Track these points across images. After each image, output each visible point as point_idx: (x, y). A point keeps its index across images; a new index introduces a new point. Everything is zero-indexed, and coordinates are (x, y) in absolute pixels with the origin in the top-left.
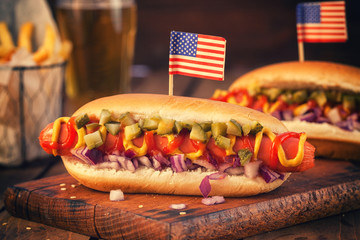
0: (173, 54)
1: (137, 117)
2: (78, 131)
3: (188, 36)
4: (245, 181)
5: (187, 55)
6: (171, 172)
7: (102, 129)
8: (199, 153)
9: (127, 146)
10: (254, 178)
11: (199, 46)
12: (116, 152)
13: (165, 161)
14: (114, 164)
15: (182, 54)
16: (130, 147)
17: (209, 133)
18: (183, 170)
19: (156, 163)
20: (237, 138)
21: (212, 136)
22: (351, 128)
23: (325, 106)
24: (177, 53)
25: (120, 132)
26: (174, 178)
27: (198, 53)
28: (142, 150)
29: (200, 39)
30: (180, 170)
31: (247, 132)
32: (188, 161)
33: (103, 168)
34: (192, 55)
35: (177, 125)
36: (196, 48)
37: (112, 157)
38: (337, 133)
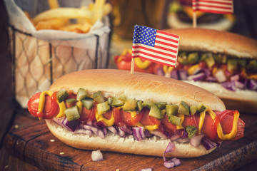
0: (135, 42)
1: (106, 95)
2: (60, 104)
3: (148, 30)
4: (190, 148)
5: (147, 44)
6: (133, 139)
7: (79, 104)
8: (155, 127)
9: (98, 118)
10: (197, 146)
11: (157, 39)
12: (90, 123)
13: (129, 131)
14: (88, 132)
15: (143, 43)
16: (101, 119)
17: (164, 111)
18: (143, 139)
19: (122, 133)
20: (186, 116)
21: (166, 113)
22: (234, 88)
23: (213, 67)
24: (139, 42)
25: (94, 107)
26: (135, 144)
27: (156, 44)
28: (111, 121)
29: (158, 34)
30: (140, 138)
31: (194, 112)
32: (147, 132)
33: (79, 134)
34: (151, 45)
35: (139, 105)
36: (154, 40)
37: (86, 127)
38: (223, 93)
